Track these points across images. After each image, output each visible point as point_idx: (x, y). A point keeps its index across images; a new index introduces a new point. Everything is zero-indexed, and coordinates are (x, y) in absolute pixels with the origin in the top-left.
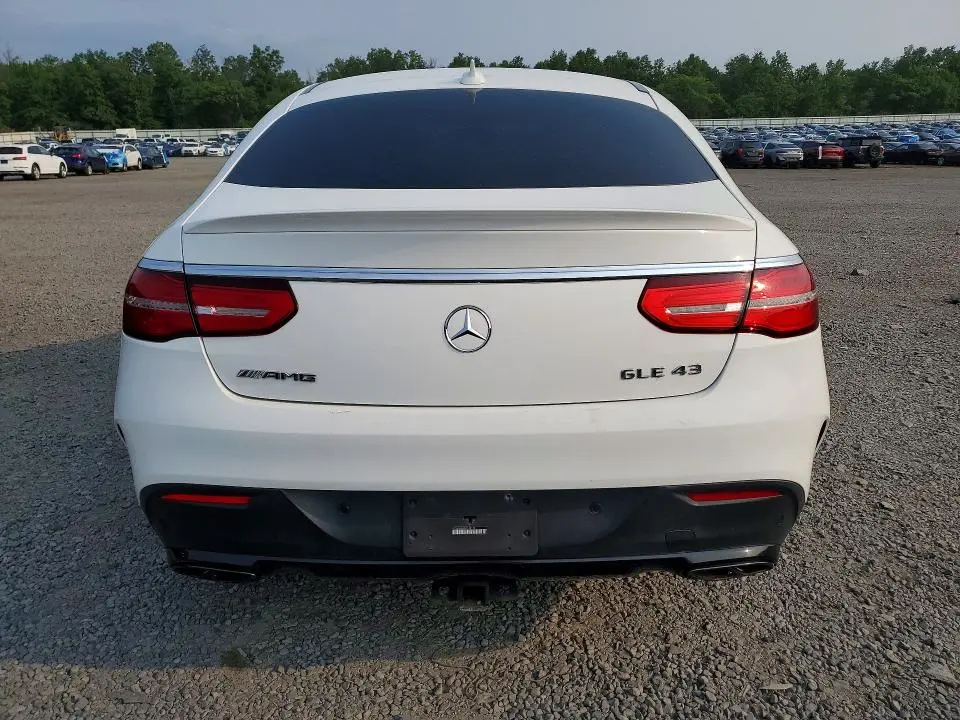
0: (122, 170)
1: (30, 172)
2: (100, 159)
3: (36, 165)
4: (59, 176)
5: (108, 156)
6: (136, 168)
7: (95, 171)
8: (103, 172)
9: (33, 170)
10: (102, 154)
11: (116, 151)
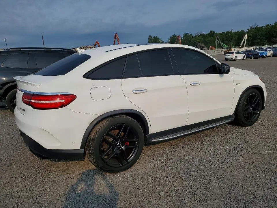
0: (264, 57)
1: (234, 58)
2: (258, 54)
3: (236, 57)
4: (243, 59)
5: (261, 53)
6: (270, 56)
7: (255, 58)
8: (257, 58)
9: (235, 58)
10: (258, 53)
11: (264, 52)
